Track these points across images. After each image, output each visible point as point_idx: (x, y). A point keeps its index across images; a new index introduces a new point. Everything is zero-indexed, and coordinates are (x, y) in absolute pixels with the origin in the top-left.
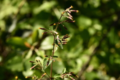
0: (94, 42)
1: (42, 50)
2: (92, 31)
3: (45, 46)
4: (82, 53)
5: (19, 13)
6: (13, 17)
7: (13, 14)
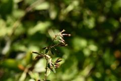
0: (90, 63)
1: (36, 72)
2: (87, 53)
3: (39, 68)
4: (77, 75)
5: (13, 34)
6: (7, 39)
7: (7, 35)
